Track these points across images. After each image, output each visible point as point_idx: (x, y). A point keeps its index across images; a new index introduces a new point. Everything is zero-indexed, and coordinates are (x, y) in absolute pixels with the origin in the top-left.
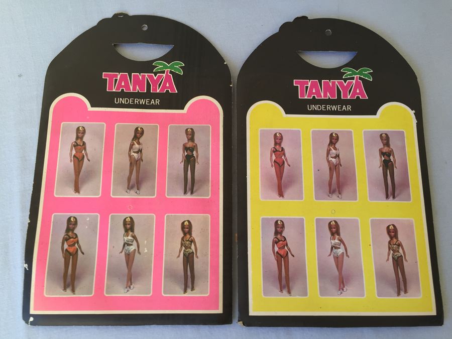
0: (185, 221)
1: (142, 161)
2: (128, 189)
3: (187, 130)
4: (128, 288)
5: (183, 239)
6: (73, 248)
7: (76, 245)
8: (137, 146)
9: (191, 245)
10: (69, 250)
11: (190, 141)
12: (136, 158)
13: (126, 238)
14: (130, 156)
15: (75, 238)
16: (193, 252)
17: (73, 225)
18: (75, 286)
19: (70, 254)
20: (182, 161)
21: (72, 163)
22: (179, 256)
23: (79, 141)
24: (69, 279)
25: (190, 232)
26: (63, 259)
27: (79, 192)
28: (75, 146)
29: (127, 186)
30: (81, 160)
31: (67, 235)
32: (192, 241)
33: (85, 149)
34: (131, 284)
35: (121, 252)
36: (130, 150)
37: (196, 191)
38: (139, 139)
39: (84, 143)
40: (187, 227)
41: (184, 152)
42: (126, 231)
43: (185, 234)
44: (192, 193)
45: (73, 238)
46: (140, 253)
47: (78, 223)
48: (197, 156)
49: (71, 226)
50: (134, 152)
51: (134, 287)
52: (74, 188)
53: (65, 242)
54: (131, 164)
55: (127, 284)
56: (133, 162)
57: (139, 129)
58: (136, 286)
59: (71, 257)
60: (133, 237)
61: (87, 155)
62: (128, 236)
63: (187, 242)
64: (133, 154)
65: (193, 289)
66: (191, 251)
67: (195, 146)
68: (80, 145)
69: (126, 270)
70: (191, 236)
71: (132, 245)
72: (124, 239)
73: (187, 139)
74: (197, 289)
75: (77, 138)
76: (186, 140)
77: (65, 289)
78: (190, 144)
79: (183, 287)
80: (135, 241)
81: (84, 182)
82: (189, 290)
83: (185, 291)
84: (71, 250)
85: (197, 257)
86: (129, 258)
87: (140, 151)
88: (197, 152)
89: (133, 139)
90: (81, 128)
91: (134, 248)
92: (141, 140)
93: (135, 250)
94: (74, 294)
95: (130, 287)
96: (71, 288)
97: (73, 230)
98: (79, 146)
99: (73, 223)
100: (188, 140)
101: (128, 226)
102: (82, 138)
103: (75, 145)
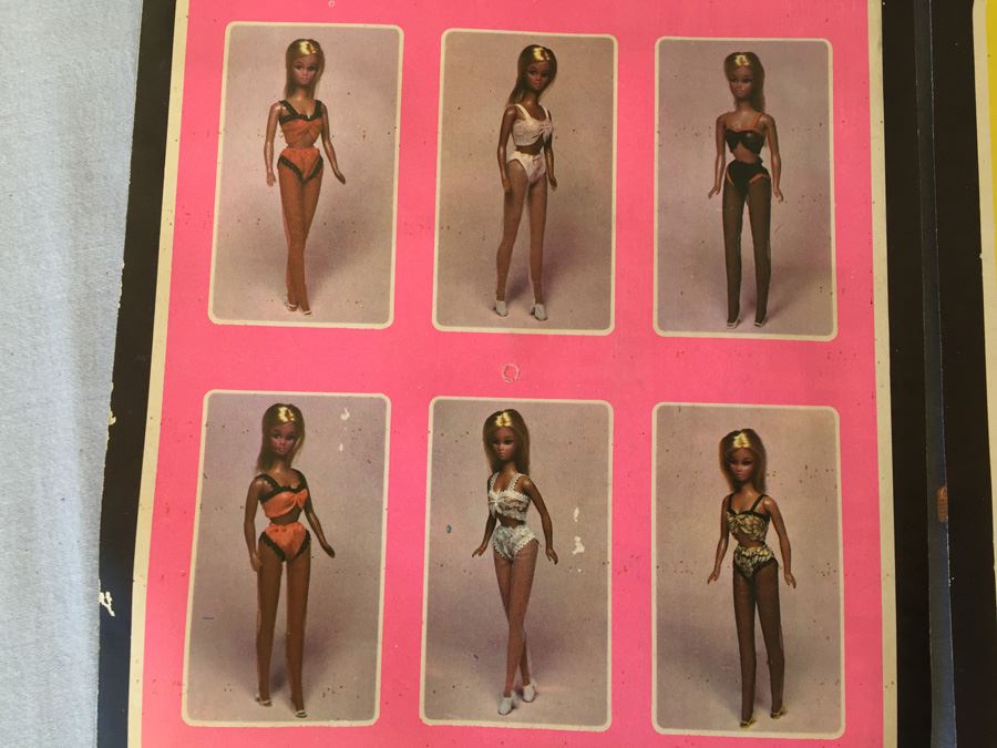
0: (736, 433)
1: (554, 184)
2: (500, 297)
3: (730, 59)
4: (513, 694)
5: (728, 505)
6: (290, 529)
7: (302, 517)
8: (529, 123)
9: (764, 529)
10: (273, 537)
11: (743, 105)
12: (530, 172)
13: (496, 496)
14: (505, 165)
15: (295, 491)
16: (773, 560)
17: (288, 438)
18: (304, 682)
19: (281, 554)
20: (717, 188)
21: (277, 186)
22: (715, 575)
23: (298, 100)
24: (279, 656)
25: (757, 479)
26: (254, 576)
27: (306, 308)
28: (282, 120)
29: (494, 287)
30: (310, 178)
31: (264, 477)
32: (769, 515)
33: (324, 132)
34: (526, 682)
35: (480, 551)
36: (503, 141)
37: (778, 309)
38: (538, 94)
39: (320, 110)
40: (742, 455)
41: (721, 152)
42: (498, 466)
43: (737, 485)
44: (761, 319)
45: (288, 489)
46: (553, 556)
47: (308, 430)
48: (778, 168)
49: (278, 441)
50: (520, 149)
51: (536, 694)
52: (285, 291)
53: (260, 506)
54: (509, 196)
55: (510, 679)
56: (516, 189)
57: (537, 54)
58: (542, 689)
59: (284, 564)
60: (524, 490)
61: (332, 156)
62: (504, 488)
63: (748, 520)
64: (517, 155)
65: (777, 710)
66: (764, 555)
67: (765, 128)
68: (304, 117)
69: (503, 624)
70: (763, 496)
71: (522, 523)
72: (489, 499)
73: (731, 99)
74: (793, 710)
75: (292, 86)
76: (729, 104)
77: (264, 697)
78: (745, 120)
79: (738, 699)
80: (532, 506)
81: (325, 266)
82: (762, 714)
83: (747, 718)
84: (284, 537)
85: (792, 581)
86: (514, 575)
87: (542, 145)
88: (775, 150)
89: (514, 97)
90: (304, 48)
91: (531, 536)
92: (546, 101)
93: (535, 543)
94: (302, 716)
95: (521, 693)
96: (287, 690)
97: (287, 458)
98: (301, 122)
99: (287, 429)
100: (739, 101)
101: (505, 448)
102: (309, 88)
103: (285, 117)
